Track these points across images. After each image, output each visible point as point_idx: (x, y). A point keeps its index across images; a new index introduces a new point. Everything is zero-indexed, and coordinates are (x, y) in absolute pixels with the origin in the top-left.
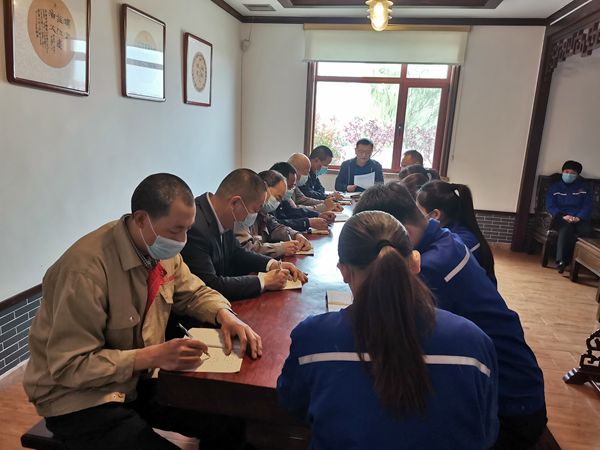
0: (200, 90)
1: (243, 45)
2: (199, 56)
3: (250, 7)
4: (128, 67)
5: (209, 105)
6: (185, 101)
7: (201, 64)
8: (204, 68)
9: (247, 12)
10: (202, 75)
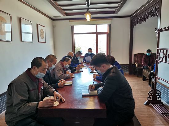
0: (42, 39)
1: (53, 27)
2: (42, 30)
3: (55, 16)
4: (23, 34)
5: (45, 43)
6: (38, 42)
7: (42, 32)
8: (43, 33)
9: (54, 18)
10: (43, 35)
